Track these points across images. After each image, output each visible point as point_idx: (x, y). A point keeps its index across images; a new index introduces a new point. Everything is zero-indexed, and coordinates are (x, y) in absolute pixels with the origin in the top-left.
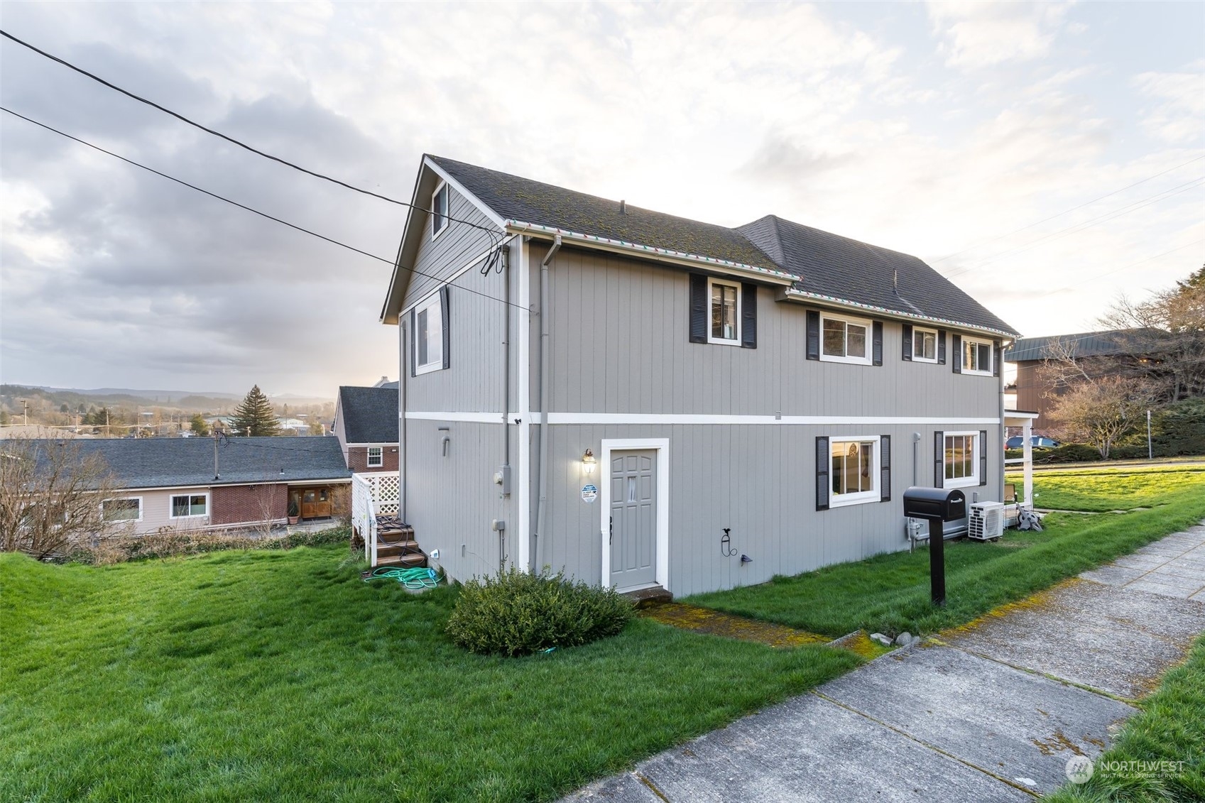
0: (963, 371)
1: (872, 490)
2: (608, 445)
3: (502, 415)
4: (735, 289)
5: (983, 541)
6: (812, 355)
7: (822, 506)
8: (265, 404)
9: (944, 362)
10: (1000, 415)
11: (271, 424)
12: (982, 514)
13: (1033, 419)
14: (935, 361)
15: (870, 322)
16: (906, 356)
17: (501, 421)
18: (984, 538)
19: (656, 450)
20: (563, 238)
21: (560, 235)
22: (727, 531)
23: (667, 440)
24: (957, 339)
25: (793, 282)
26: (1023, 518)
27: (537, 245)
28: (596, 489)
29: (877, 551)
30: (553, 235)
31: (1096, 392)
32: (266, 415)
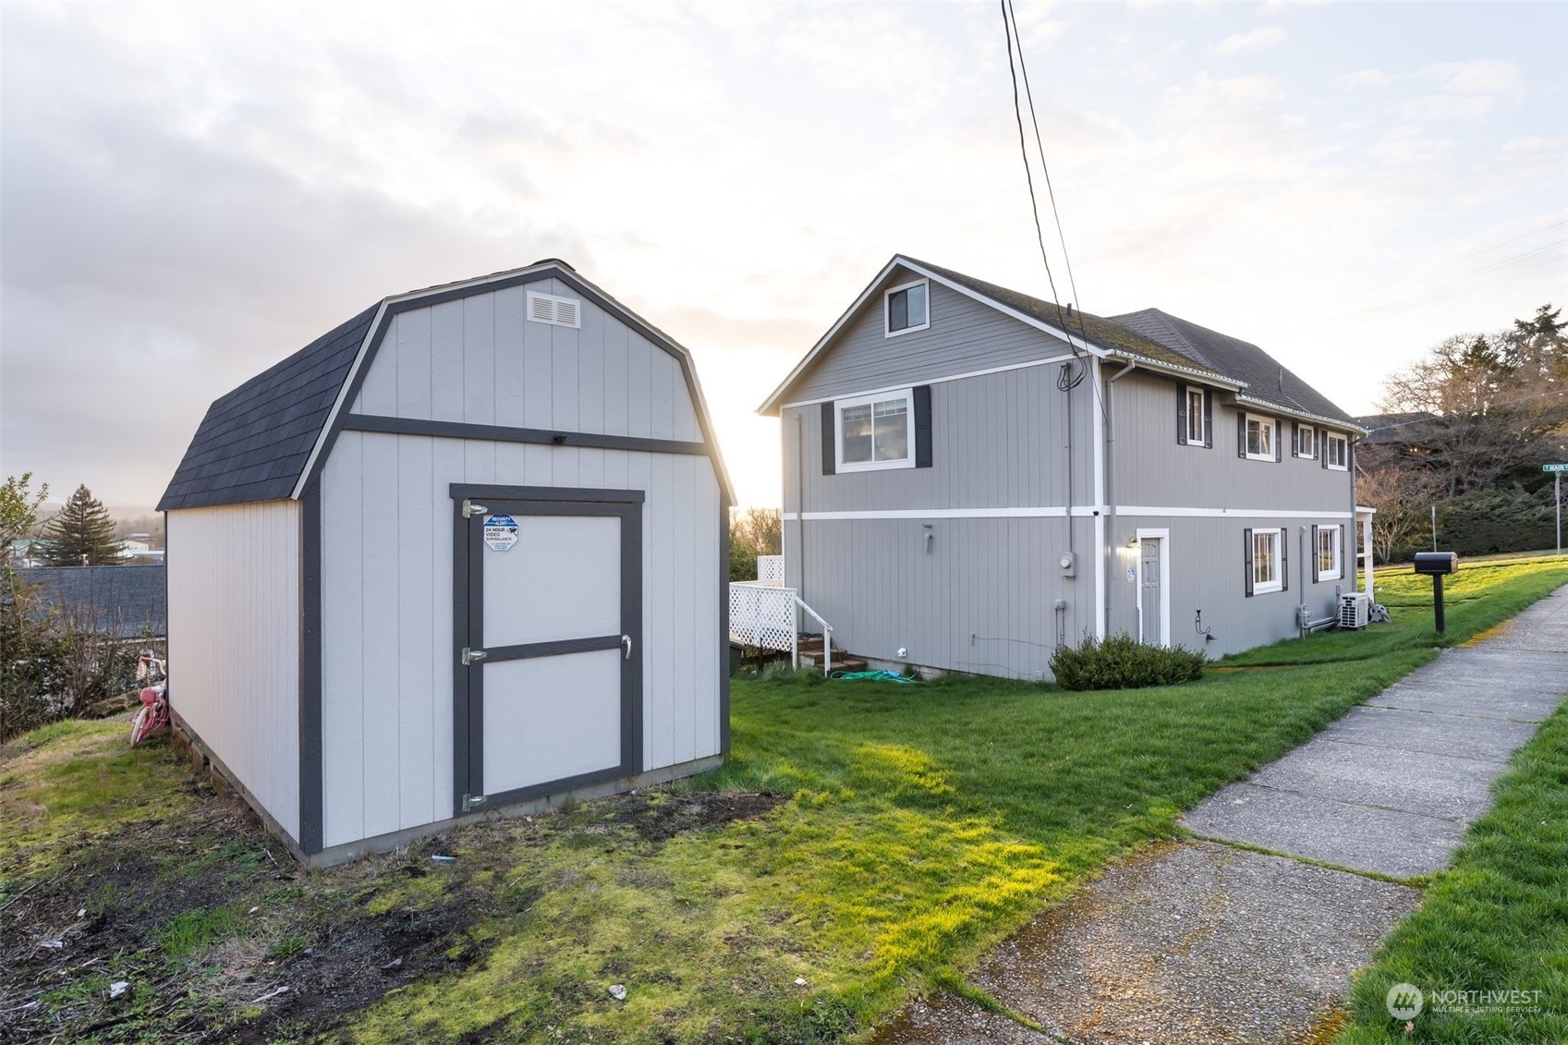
0: (1330, 467)
1: (1275, 579)
2: (1142, 533)
3: (1065, 508)
4: (1200, 395)
5: (1355, 629)
6: (1241, 455)
7: (1249, 594)
8: (100, 516)
9: (1317, 457)
10: (1352, 510)
11: (114, 550)
12: (1354, 603)
13: (1373, 514)
14: (1311, 457)
15: (1273, 421)
16: (1294, 454)
17: (1065, 514)
18: (1356, 626)
19: (1159, 539)
20: (1136, 362)
21: (1135, 359)
22: (1199, 612)
23: (1167, 530)
24: (1325, 435)
25: (1241, 388)
26: (1373, 611)
27: (1109, 367)
28: (1134, 572)
29: (1280, 638)
30: (1127, 359)
31: (1374, 486)
32: (101, 535)
